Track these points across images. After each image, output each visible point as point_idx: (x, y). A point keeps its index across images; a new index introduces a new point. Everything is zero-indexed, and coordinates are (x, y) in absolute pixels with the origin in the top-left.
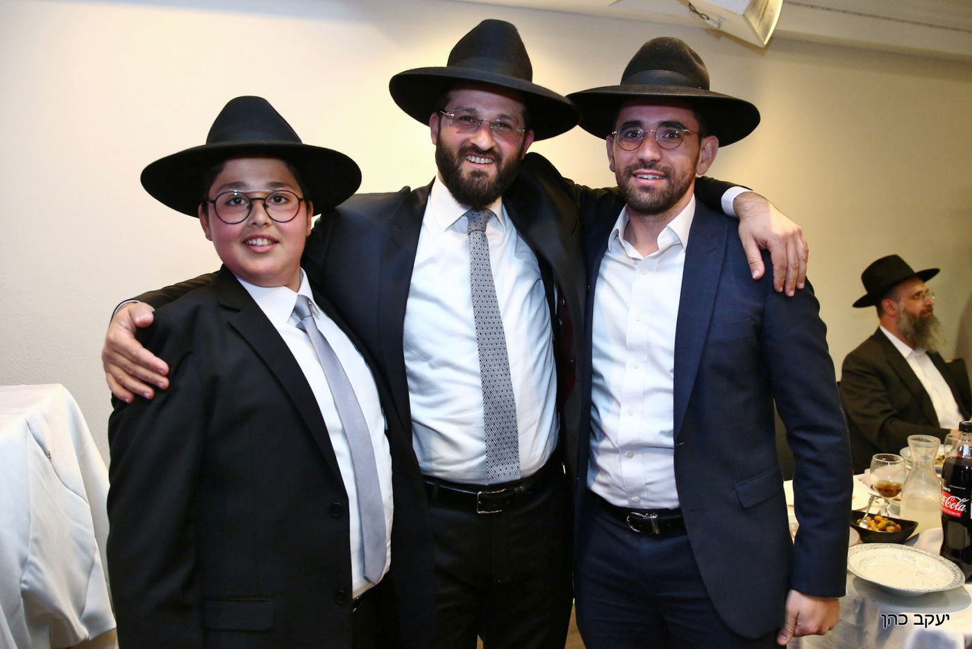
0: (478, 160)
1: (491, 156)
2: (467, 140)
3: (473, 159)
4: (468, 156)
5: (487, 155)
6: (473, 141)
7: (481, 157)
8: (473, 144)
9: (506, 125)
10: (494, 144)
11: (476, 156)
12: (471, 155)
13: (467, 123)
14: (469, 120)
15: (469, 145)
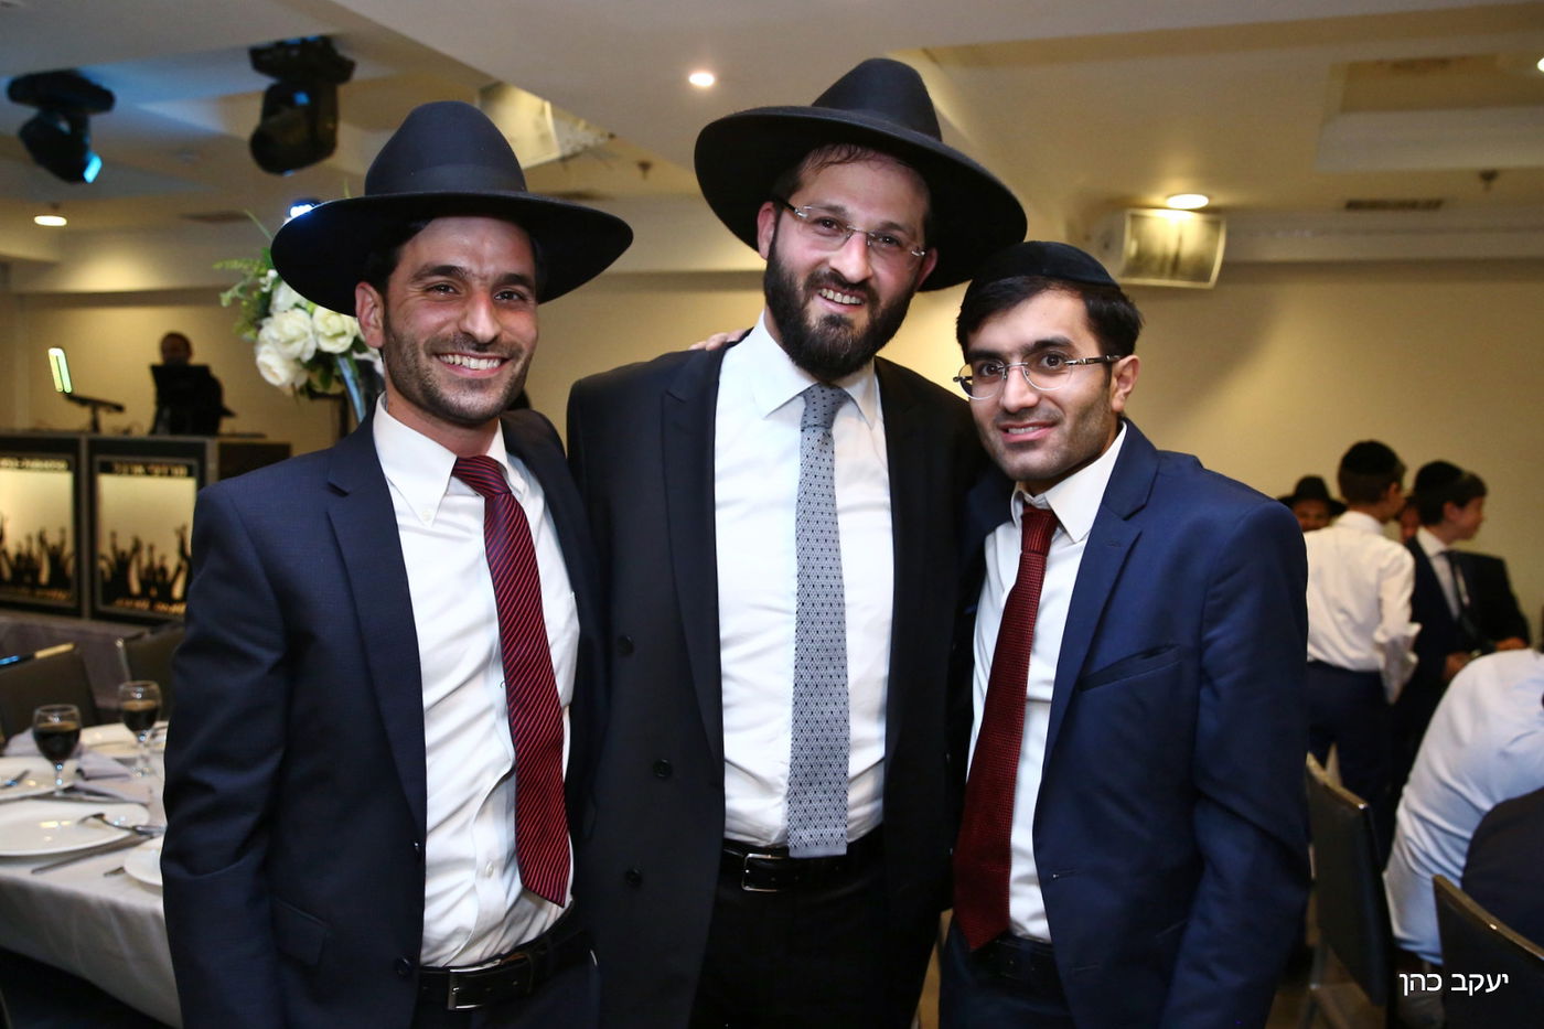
0: (838, 297)
1: (860, 293)
2: (824, 261)
3: (831, 295)
4: (821, 288)
5: (856, 292)
6: (834, 264)
7: (844, 294)
8: (835, 270)
9: (892, 241)
10: (870, 273)
11: (836, 291)
12: (828, 289)
13: (825, 230)
14: (829, 226)
15: (825, 270)
